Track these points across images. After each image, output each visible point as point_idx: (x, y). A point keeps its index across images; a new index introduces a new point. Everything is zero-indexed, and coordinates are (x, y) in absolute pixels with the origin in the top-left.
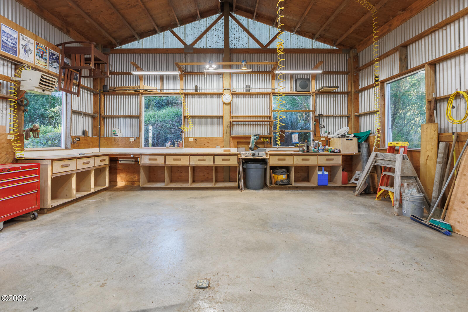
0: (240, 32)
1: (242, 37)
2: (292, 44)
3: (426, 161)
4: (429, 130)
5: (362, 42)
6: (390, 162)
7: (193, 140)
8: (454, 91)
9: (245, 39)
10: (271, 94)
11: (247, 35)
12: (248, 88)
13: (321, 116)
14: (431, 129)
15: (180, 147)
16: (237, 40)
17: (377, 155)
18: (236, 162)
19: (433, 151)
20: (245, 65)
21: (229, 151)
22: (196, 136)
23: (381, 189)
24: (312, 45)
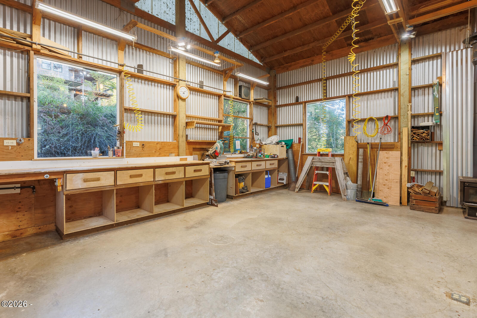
0: (192, 12)
1: (194, 21)
2: (235, 48)
3: (349, 161)
4: (351, 141)
5: (282, 66)
6: (328, 163)
7: (139, 146)
8: (369, 117)
9: (196, 24)
10: (223, 96)
11: (199, 20)
12: (201, 84)
13: (256, 124)
14: (352, 140)
15: (119, 156)
16: (189, 21)
17: (313, 158)
18: (208, 173)
19: (354, 154)
20: (218, 57)
21: (186, 159)
22: (143, 140)
23: (315, 185)
24: (248, 55)
